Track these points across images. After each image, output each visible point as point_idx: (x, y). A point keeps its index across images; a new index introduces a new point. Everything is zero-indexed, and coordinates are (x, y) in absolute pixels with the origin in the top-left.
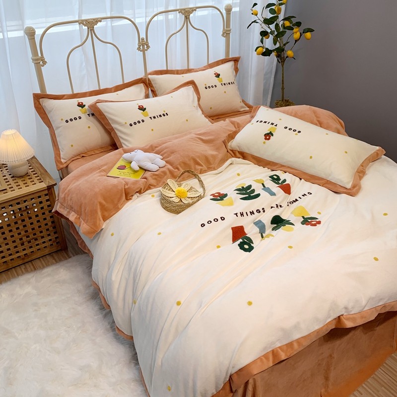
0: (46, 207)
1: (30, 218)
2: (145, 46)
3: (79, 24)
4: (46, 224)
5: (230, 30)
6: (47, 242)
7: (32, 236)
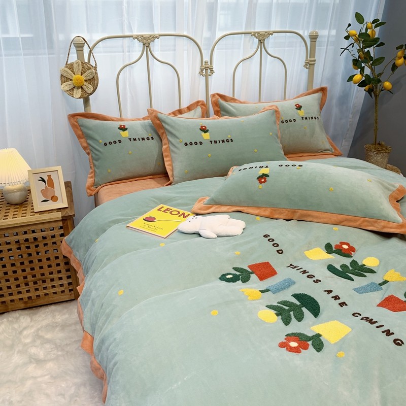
3: (134, 39)
6: (58, 287)
7: (38, 276)
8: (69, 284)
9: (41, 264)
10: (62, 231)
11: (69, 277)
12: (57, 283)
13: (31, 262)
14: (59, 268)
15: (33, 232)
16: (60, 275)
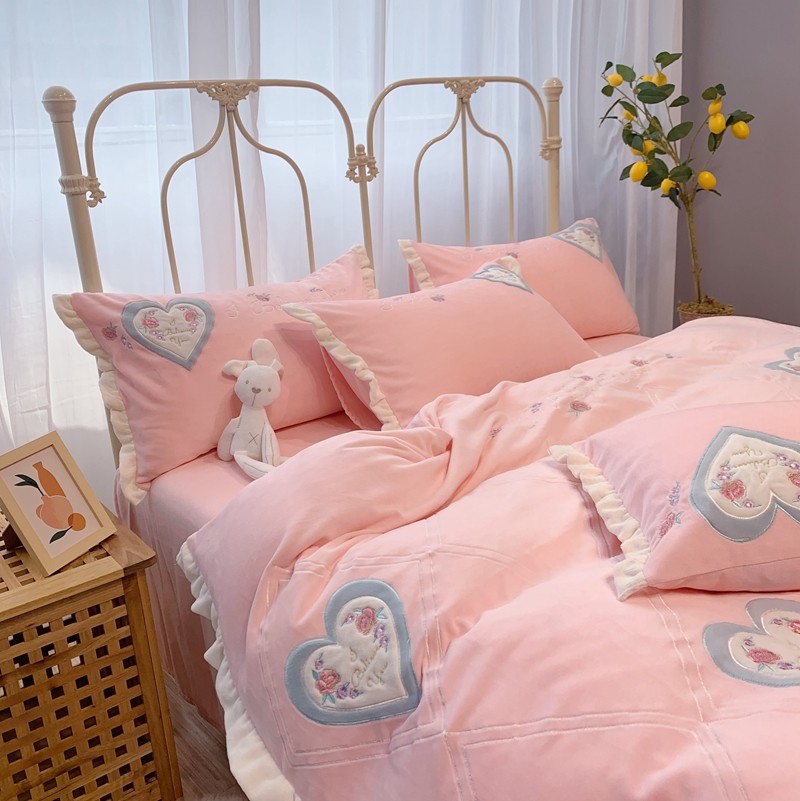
0: (114, 648)
1: (57, 692)
2: (367, 169)
3: (200, 92)
4: (114, 712)
5: (559, 141)
6: (115, 779)
7: (59, 761)
8: (146, 759)
9: (65, 723)
10: (121, 611)
11: (142, 741)
12: (111, 767)
13: (36, 724)
14: (116, 721)
15: (41, 631)
16: (120, 741)
